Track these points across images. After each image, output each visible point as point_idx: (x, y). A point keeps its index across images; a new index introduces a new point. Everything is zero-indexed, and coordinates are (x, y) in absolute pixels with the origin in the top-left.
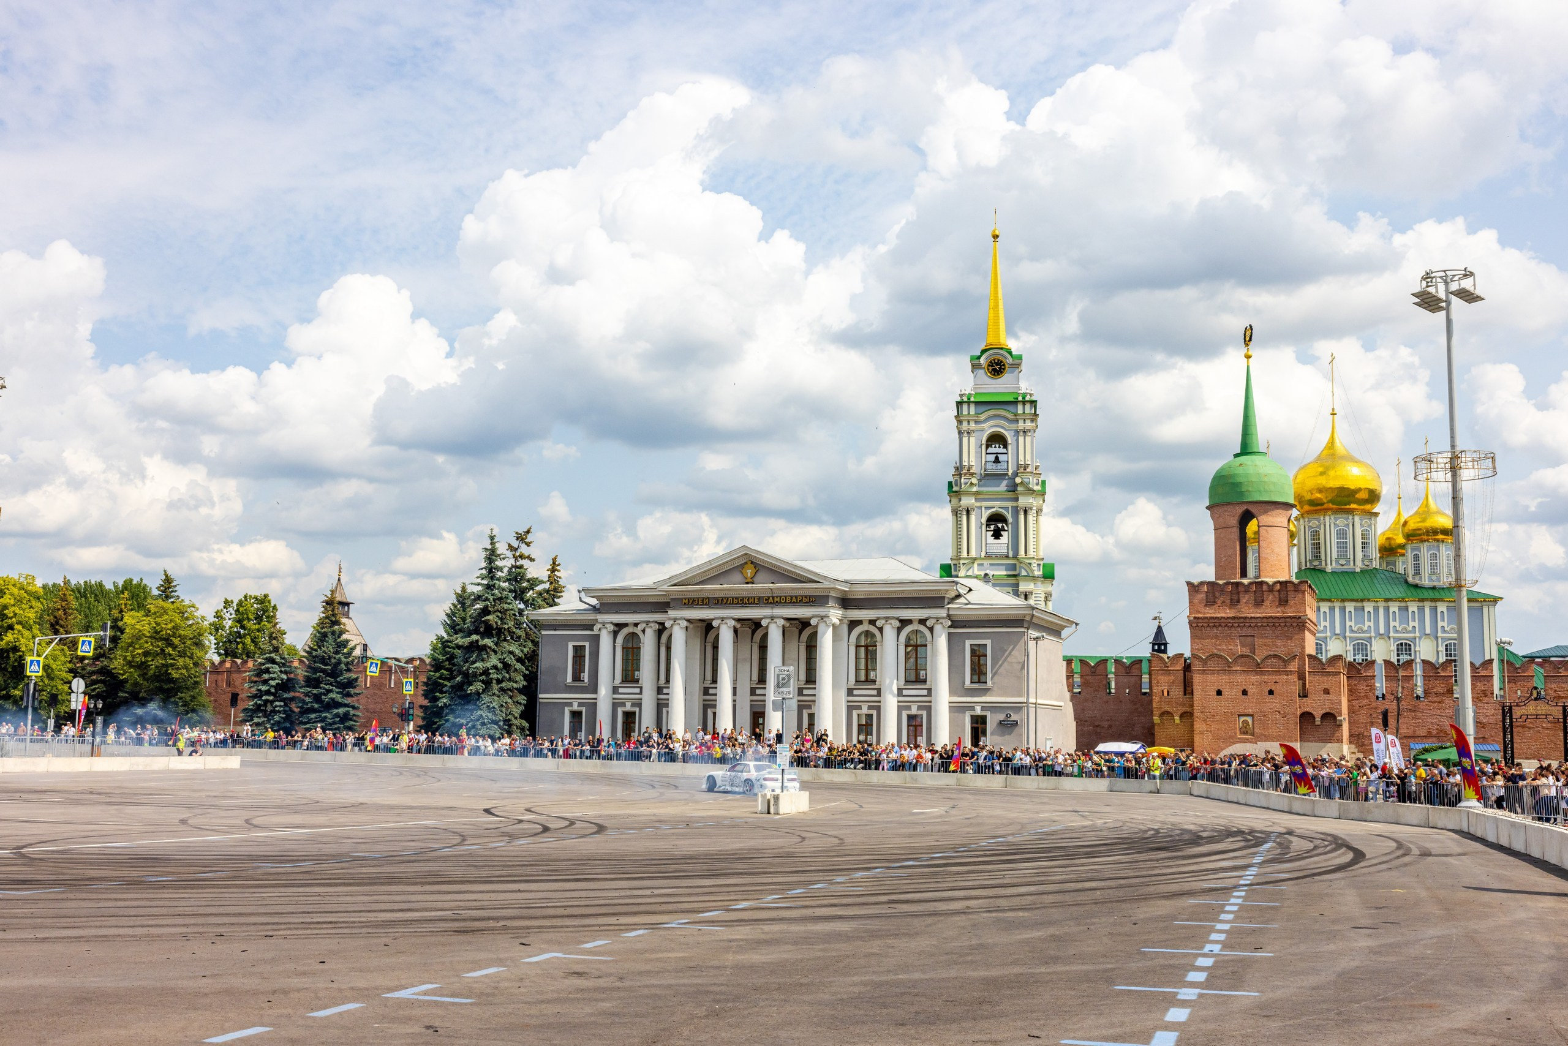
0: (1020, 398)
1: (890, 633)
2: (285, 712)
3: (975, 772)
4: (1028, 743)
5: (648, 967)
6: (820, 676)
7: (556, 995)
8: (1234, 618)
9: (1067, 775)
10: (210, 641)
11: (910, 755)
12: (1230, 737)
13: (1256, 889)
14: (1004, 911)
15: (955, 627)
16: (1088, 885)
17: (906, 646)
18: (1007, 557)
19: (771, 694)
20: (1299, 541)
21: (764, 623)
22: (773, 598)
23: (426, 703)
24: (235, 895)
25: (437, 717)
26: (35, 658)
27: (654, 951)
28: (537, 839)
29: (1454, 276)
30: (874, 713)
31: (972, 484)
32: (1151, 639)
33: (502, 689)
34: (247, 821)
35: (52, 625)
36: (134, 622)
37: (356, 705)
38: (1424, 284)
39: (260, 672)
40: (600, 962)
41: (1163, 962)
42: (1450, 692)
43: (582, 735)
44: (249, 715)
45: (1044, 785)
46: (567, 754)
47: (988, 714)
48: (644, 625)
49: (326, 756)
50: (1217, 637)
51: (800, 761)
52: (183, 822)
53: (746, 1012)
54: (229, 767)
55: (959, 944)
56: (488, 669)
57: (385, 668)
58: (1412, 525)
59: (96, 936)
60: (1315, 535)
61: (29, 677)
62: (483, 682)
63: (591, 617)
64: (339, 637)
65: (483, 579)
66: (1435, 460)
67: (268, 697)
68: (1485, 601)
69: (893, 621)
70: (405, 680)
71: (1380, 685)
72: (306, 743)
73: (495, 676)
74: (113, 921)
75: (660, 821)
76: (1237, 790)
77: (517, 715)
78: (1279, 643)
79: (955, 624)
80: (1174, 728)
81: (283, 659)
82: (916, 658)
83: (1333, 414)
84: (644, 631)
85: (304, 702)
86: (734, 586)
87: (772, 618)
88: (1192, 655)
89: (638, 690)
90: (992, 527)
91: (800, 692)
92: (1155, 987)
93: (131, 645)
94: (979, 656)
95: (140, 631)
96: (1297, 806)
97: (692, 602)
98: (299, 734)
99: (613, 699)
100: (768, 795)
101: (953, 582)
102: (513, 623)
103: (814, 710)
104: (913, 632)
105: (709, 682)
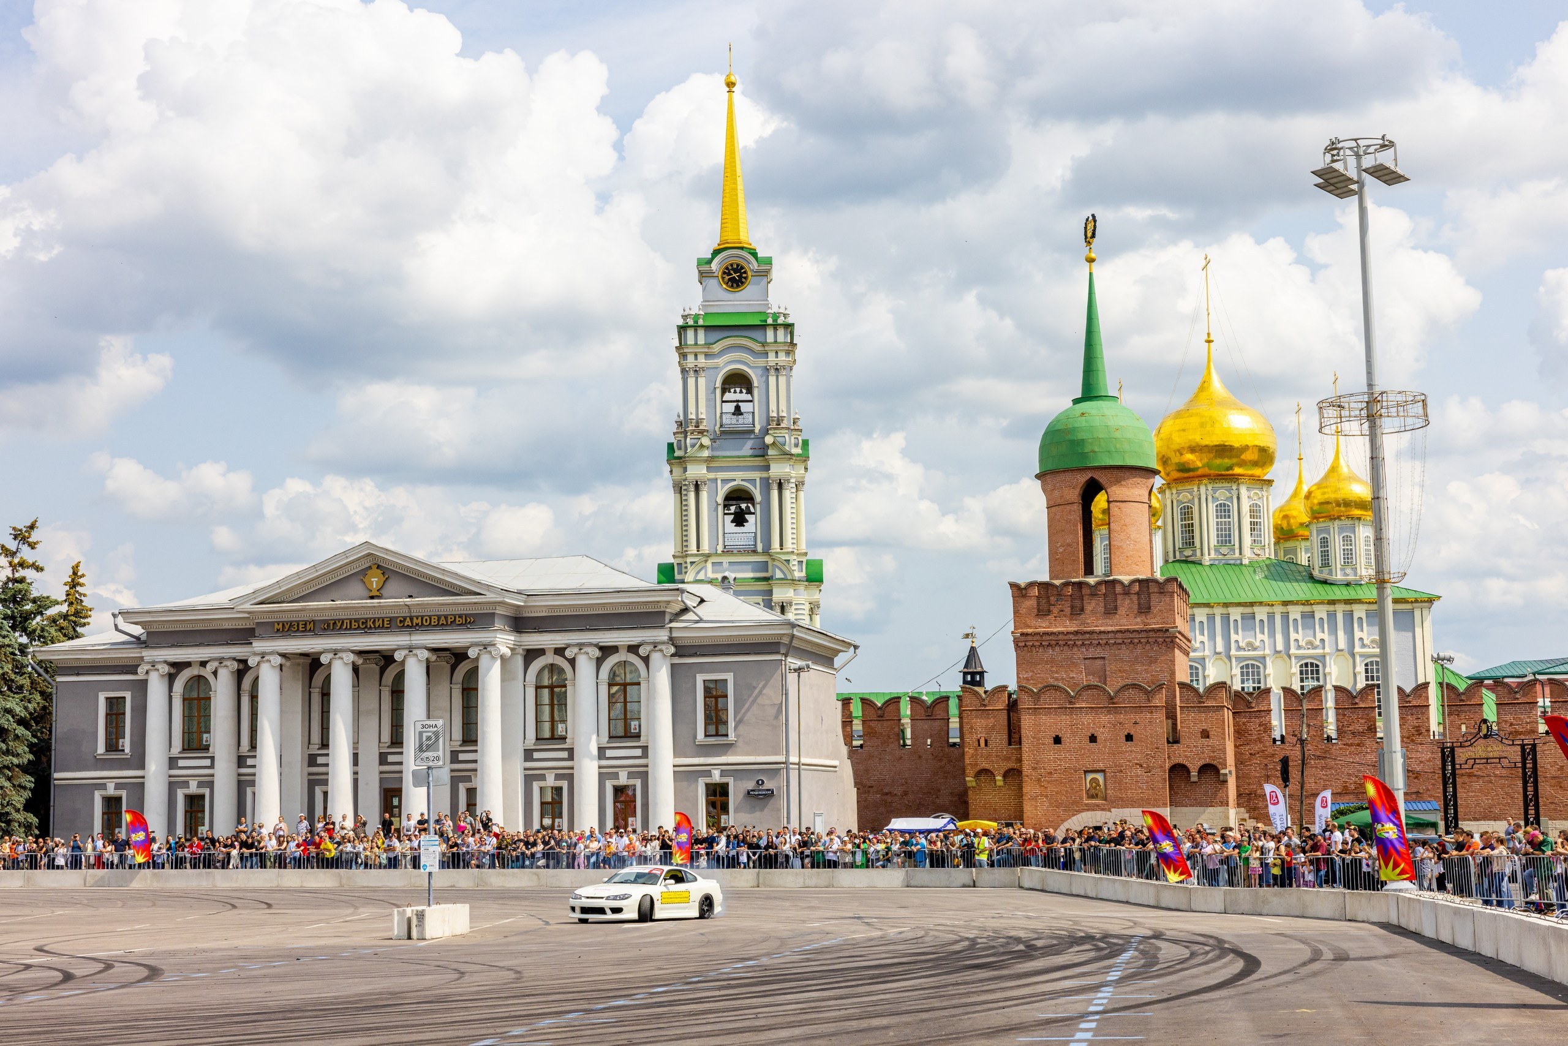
0: (770, 321)
1: (585, 666)
3: (710, 866)
6: (484, 732)
8: (1076, 633)
9: (845, 865)
11: (619, 843)
12: (1075, 803)
13: (1110, 1018)
15: (681, 656)
17: (610, 685)
18: (755, 551)
19: (410, 761)
20: (1165, 522)
21: (398, 656)
22: (411, 619)
28: (54, 992)
29: (1369, 146)
30: (565, 784)
31: (702, 446)
32: (961, 667)
38: (1328, 157)
42: (1372, 729)
43: (122, 834)
45: (812, 882)
46: (100, 863)
47: (730, 781)
48: (216, 664)
50: (1052, 661)
51: (455, 860)
58: (1318, 497)
60: (1187, 513)
63: (134, 653)
66: (1346, 405)
68: (1416, 601)
69: (590, 650)
71: (1278, 724)
75: (245, 958)
76: (1084, 879)
77: (19, 806)
78: (1139, 668)
79: (682, 650)
80: (995, 794)
82: (625, 702)
83: (1209, 342)
84: (215, 673)
86: (353, 602)
87: (410, 649)
88: (1019, 687)
89: (207, 762)
90: (733, 509)
91: (454, 757)
94: (716, 698)
96: (1167, 899)
97: (289, 628)
99: (170, 776)
100: (409, 911)
101: (678, 590)
102: (10, 666)
103: (476, 783)
104: (619, 664)
105: (317, 747)
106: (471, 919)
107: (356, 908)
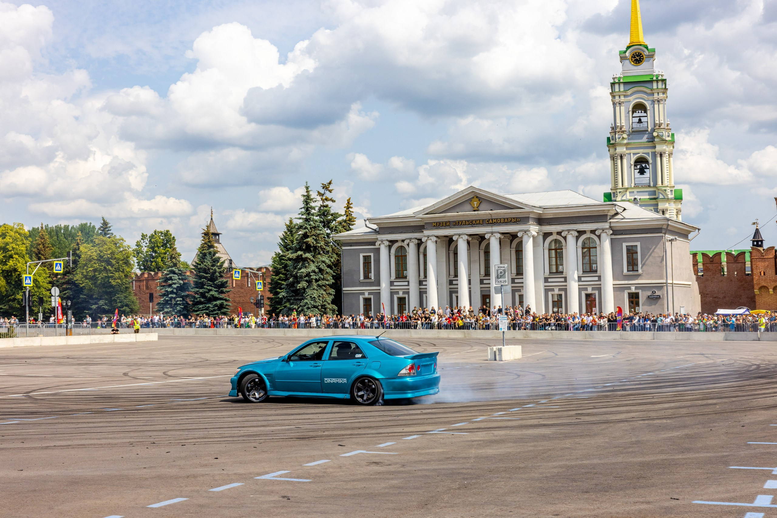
0: (655, 78)
1: (571, 240)
2: (183, 304)
3: (631, 330)
4: (668, 310)
5: (420, 458)
6: (526, 270)
7: (363, 476)
9: (696, 330)
10: (134, 260)
11: (588, 320)
14: (653, 419)
15: (615, 235)
16: (710, 402)
17: (583, 248)
18: (649, 186)
19: (494, 283)
21: (487, 236)
22: (492, 220)
23: (271, 296)
24: (160, 419)
25: (279, 305)
26: (28, 275)
27: (424, 448)
30: (563, 293)
31: (623, 138)
32: (752, 238)
33: (319, 286)
34: (164, 373)
35: (37, 254)
36: (86, 250)
37: (228, 299)
39: (166, 280)
40: (390, 455)
41: (762, 450)
43: (372, 314)
44: (161, 307)
45: (680, 337)
46: (363, 326)
47: (640, 291)
48: (408, 241)
49: (210, 332)
51: (514, 326)
52: (125, 374)
53: (484, 486)
54: (151, 340)
55: (624, 441)
56: (310, 273)
57: (244, 275)
59: (79, 445)
61: (25, 287)
62: (306, 281)
63: (374, 237)
64: (214, 255)
65: (302, 215)
67: (172, 296)
69: (573, 232)
70: (257, 282)
72: (198, 323)
73: (314, 277)
74: (87, 435)
77: (329, 302)
79: (616, 232)
80: (769, 297)
81: (180, 270)
82: (590, 256)
84: (408, 245)
85: (194, 297)
86: (466, 213)
87: (492, 233)
89: (406, 283)
90: (638, 167)
91: (513, 281)
92: (757, 467)
93: (86, 265)
94: (632, 254)
95: (91, 256)
97: (439, 225)
98: (193, 318)
99: (391, 289)
100: (495, 348)
101: (613, 204)
102: (323, 243)
103: (523, 292)
104: (587, 239)
105: (453, 276)
106: (522, 352)
107: (472, 346)
